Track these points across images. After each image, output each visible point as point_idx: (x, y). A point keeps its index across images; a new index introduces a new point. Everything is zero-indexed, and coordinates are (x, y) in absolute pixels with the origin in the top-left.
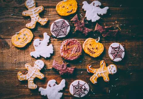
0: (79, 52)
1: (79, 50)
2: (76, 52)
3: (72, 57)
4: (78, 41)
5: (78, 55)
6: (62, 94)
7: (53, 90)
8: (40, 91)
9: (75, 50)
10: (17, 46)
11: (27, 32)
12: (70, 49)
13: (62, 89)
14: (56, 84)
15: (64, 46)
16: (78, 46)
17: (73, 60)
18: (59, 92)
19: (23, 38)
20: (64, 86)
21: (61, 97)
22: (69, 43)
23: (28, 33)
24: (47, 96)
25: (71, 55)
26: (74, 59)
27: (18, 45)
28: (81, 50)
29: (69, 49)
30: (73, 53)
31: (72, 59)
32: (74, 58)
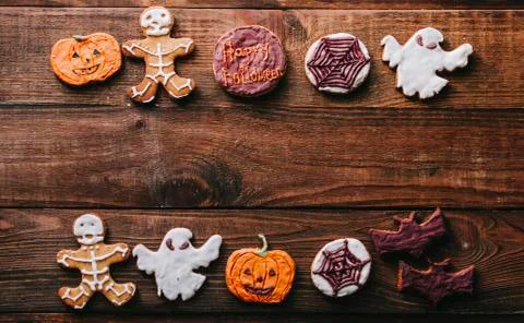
0: (274, 67)
1: (276, 61)
2: (266, 67)
3: (251, 85)
4: (271, 33)
5: (270, 76)
6: (202, 278)
7: (179, 260)
8: (136, 257)
9: (263, 63)
10: (58, 74)
11: (107, 49)
12: (245, 57)
13: (206, 265)
14: (191, 245)
15: (227, 48)
16: (273, 49)
17: (256, 93)
18: (194, 271)
19: (88, 60)
20: (215, 255)
21: (198, 287)
22: (243, 40)
23: (108, 52)
24: (156, 274)
25: (247, 78)
26: (258, 89)
27: (63, 71)
28: (281, 61)
29: (241, 57)
30: (254, 72)
31: (253, 91)
32: (259, 87)
